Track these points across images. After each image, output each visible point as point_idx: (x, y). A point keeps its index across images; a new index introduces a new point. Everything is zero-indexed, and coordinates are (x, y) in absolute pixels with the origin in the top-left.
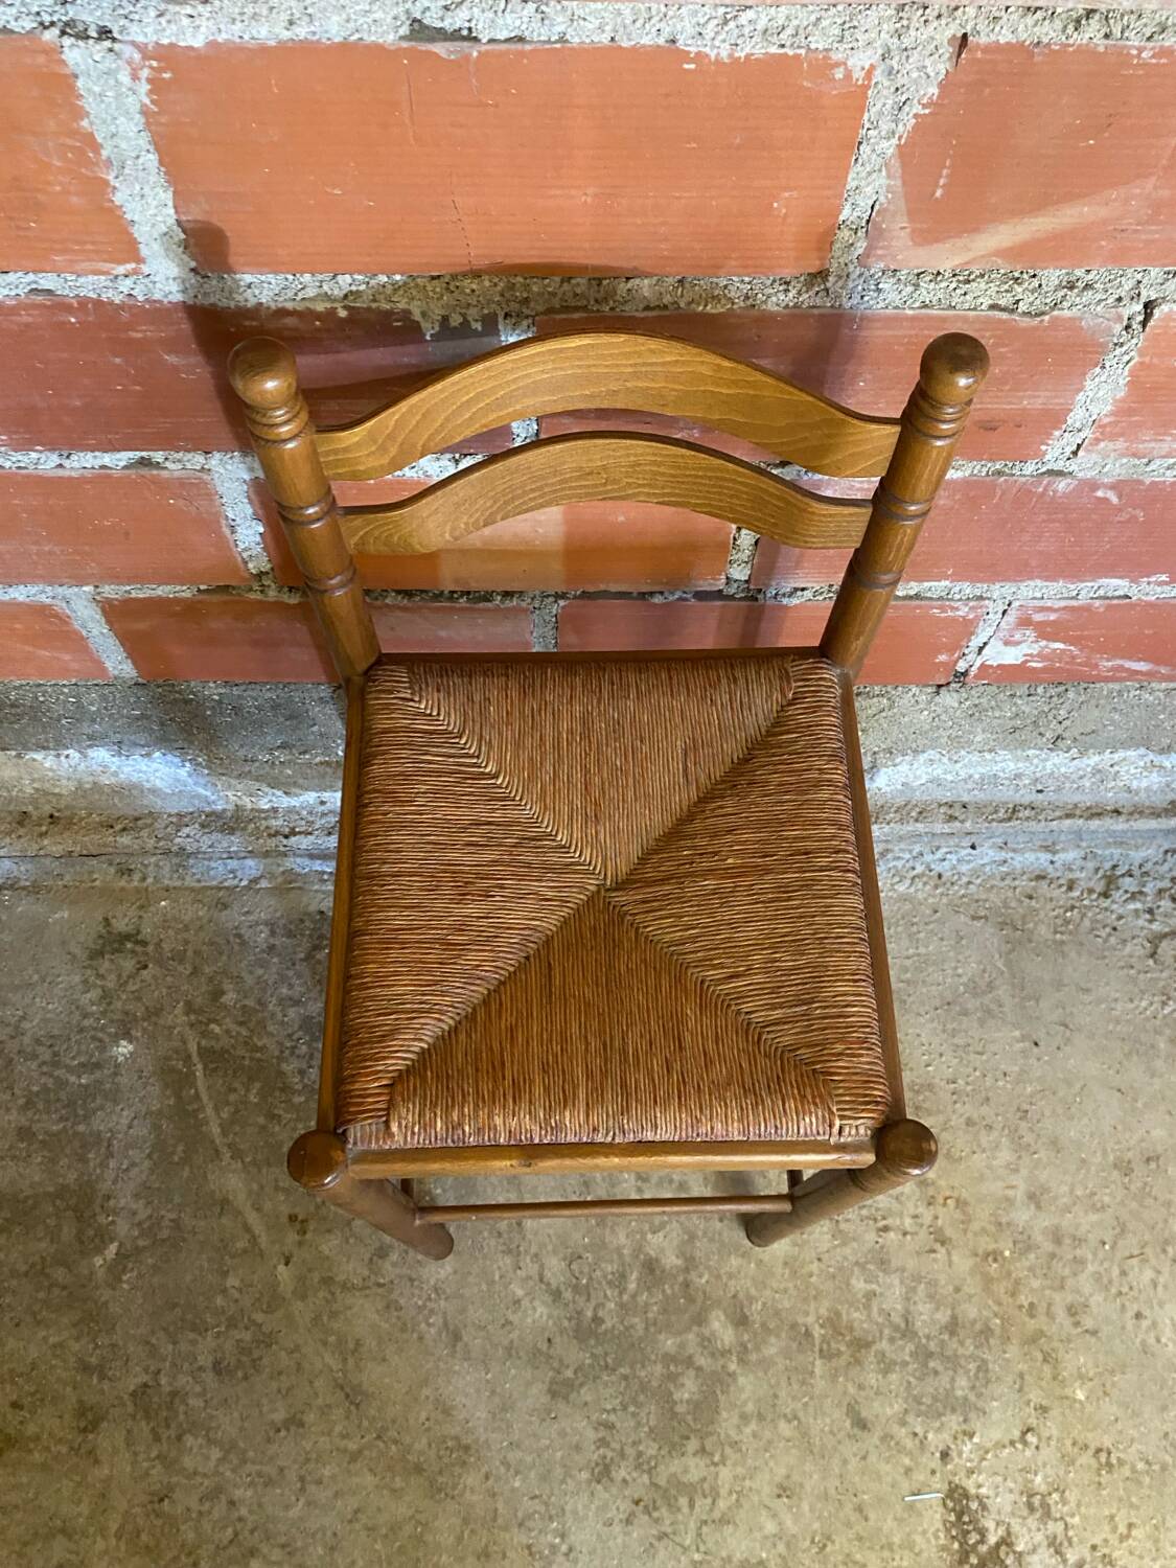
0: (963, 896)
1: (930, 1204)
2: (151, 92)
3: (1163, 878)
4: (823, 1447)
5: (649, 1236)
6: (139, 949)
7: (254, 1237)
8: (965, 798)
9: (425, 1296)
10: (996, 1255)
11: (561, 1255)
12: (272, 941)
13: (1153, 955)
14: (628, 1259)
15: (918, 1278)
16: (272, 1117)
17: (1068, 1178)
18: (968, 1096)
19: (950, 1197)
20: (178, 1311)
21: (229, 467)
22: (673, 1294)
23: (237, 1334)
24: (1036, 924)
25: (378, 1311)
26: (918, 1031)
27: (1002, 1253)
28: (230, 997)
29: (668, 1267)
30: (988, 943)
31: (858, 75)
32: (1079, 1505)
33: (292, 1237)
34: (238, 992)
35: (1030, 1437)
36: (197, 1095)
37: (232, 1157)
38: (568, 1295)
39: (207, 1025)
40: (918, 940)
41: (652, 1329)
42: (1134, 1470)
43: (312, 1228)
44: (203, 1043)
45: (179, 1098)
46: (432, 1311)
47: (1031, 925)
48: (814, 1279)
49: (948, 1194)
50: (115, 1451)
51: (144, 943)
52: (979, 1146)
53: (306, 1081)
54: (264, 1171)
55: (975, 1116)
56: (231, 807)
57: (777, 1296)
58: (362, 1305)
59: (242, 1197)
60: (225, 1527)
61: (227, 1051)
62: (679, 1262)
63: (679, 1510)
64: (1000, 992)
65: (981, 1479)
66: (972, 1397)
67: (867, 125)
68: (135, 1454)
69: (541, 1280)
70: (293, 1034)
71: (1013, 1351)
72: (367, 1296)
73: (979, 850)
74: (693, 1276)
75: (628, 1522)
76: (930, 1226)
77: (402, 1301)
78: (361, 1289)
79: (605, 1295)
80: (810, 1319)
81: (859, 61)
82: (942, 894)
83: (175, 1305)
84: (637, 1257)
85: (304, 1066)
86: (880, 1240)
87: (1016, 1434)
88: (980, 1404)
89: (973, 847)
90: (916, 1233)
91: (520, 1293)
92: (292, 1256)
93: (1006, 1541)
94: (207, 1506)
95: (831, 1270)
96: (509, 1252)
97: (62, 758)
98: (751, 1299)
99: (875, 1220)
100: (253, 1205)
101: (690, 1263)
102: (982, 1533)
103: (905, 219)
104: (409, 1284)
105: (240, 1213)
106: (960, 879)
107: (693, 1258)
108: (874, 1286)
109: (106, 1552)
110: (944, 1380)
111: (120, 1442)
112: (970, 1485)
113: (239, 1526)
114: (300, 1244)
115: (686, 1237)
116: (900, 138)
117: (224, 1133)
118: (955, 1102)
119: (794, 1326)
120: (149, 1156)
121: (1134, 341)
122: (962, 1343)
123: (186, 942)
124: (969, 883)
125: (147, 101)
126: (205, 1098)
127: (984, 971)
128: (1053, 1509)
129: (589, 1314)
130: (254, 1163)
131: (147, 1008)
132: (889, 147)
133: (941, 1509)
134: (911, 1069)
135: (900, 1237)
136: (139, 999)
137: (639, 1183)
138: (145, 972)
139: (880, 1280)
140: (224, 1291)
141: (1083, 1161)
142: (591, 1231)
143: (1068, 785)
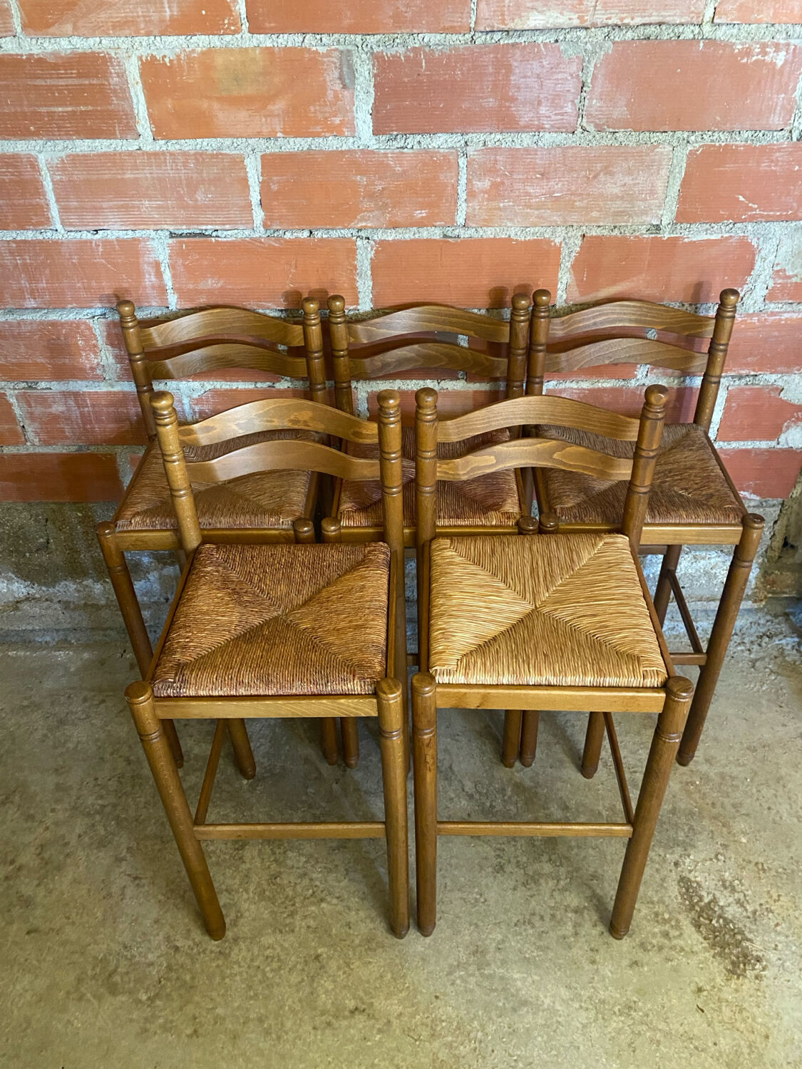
3: (752, 635)
4: (612, 860)
5: (516, 774)
7: (321, 773)
10: (693, 783)
11: (473, 781)
13: (753, 667)
14: (506, 783)
17: (725, 753)
20: (284, 802)
23: (312, 811)
27: (695, 783)
29: (526, 786)
31: (558, 244)
32: (750, 886)
33: (340, 772)
35: (720, 857)
38: (477, 796)
41: (520, 811)
42: (777, 872)
48: (600, 791)
50: (253, 858)
57: (582, 798)
59: (315, 757)
60: (308, 890)
63: (540, 884)
65: (697, 874)
66: (688, 841)
67: (562, 258)
68: (263, 859)
69: (463, 791)
71: (706, 822)
75: (515, 889)
79: (496, 797)
80: (600, 808)
81: (558, 241)
83: (282, 800)
87: (713, 856)
88: (692, 843)
91: (453, 796)
93: (714, 900)
94: (299, 881)
96: (447, 779)
98: (569, 799)
102: (701, 898)
103: (576, 287)
107: (538, 783)
109: (248, 899)
110: (672, 833)
111: (256, 853)
112: (691, 876)
113: (315, 889)
114: (343, 776)
116: (571, 262)
119: (592, 811)
120: (270, 741)
122: (680, 818)
125: (373, 256)
128: (736, 887)
129: (488, 804)
132: (568, 265)
133: (677, 887)
140: (307, 794)
141: (731, 747)
142: (486, 771)
143: (695, 583)
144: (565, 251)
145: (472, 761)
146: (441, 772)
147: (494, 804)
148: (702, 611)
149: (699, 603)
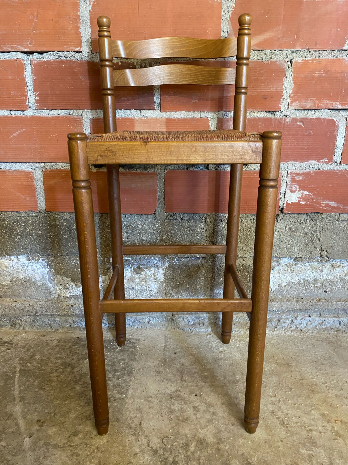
0: (311, 336)
1: (328, 422)
2: (92, 7)
5: (200, 430)
6: (9, 345)
7: (19, 427)
8: (301, 295)
9: (91, 450)
11: (159, 436)
12: (58, 344)
14: (190, 439)
15: (331, 449)
16: (42, 388)
18: (333, 388)
19: (337, 420)
21: (87, 114)
22: (213, 452)
24: (341, 343)
25: (67, 457)
26: (306, 369)
28: (38, 357)
29: (209, 442)
30: (325, 347)
31: (219, 0)
33: (36, 427)
34: (41, 356)
36: (14, 383)
37: (20, 401)
39: (26, 363)
40: (298, 346)
43: (46, 424)
44: (23, 368)
45: (6, 383)
46: (93, 457)
47: (340, 343)
48: (281, 448)
49: (336, 419)
51: (12, 344)
52: (344, 403)
53: (59, 379)
54: (32, 405)
55: (338, 394)
56: (57, 295)
57: (264, 455)
58: (60, 454)
59: (18, 414)
61: (30, 370)
62: (215, 440)
64: (335, 359)
67: (223, 12)
69: (148, 446)
70: (58, 366)
72: (63, 450)
73: (312, 317)
74: (222, 446)
76: (331, 430)
77: (80, 453)
78: (62, 447)
79: (179, 452)
82: (303, 335)
84: (194, 438)
85: (59, 375)
86: (309, 434)
89: (310, 316)
90: (326, 433)
91: (138, 450)
92: (33, 434)
95: (289, 445)
96: (134, 435)
97: (11, 261)
98: (252, 456)
99: (305, 427)
100: (22, 417)
101: (220, 441)
103: (234, 36)
104: (85, 445)
105: (15, 419)
106: (308, 331)
107: (220, 439)
108: (311, 452)
114: (38, 430)
115: (217, 431)
116: (230, 16)
117: (20, 393)
118: (328, 390)
121: (291, 70)
123: (27, 344)
124: (312, 332)
125: (91, 9)
126: (16, 383)
127: (326, 354)
129: (171, 460)
130: (29, 403)
131: (5, 359)
132: (228, 17)
134: (306, 379)
135: (318, 434)
136: (4, 357)
137: (195, 412)
138: (9, 351)
139: (314, 449)
142: (172, 428)
143: (334, 287)
144: (224, 6)
145: (161, 418)
146: (131, 428)
147: (177, 460)
148: (342, 310)
149: (339, 303)
